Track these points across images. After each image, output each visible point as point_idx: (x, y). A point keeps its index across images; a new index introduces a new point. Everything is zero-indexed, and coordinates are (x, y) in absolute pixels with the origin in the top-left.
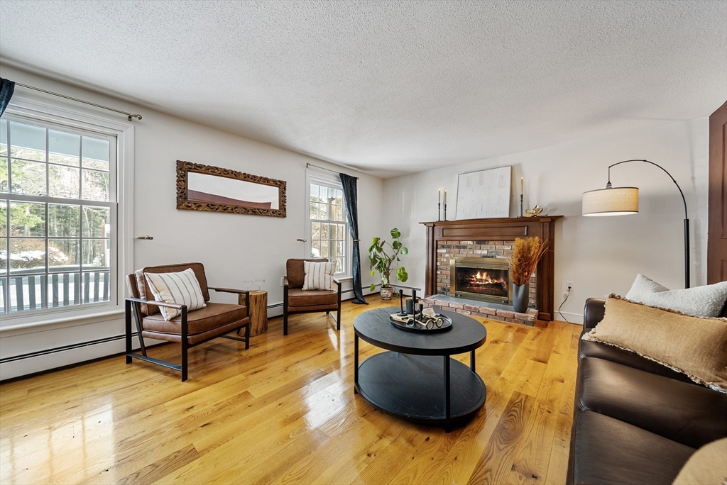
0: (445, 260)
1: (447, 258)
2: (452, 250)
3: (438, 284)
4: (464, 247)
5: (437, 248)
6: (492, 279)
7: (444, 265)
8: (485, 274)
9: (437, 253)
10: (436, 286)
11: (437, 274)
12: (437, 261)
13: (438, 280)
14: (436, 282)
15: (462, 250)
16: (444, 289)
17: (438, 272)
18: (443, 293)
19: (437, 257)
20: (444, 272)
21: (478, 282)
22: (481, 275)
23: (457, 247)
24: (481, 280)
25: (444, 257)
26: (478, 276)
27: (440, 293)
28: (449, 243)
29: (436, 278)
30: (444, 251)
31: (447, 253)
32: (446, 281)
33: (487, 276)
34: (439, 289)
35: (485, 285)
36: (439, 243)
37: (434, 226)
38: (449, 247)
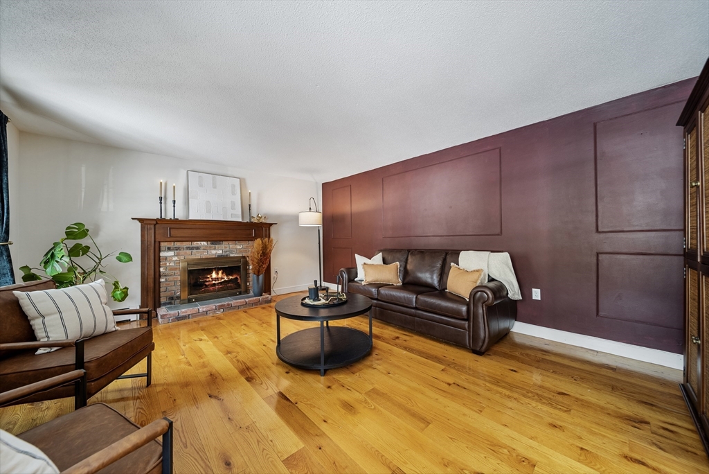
0: (172, 264)
1: (174, 261)
2: (182, 252)
3: (162, 294)
4: (197, 248)
5: (160, 251)
6: (227, 276)
7: (171, 270)
8: (220, 272)
9: (159, 257)
10: (160, 297)
11: (160, 282)
12: (160, 267)
13: (162, 289)
14: (159, 292)
15: (195, 251)
16: (172, 298)
17: (162, 280)
18: (170, 303)
19: (159, 262)
20: (171, 278)
21: (214, 282)
22: (218, 274)
23: (188, 248)
24: (217, 279)
25: (170, 261)
26: (214, 275)
27: (165, 304)
28: (178, 244)
29: (160, 287)
30: (171, 253)
31: (174, 256)
32: (174, 288)
33: (223, 273)
34: (163, 300)
35: (221, 283)
36: (162, 244)
37: (157, 223)
38: (177, 249)
